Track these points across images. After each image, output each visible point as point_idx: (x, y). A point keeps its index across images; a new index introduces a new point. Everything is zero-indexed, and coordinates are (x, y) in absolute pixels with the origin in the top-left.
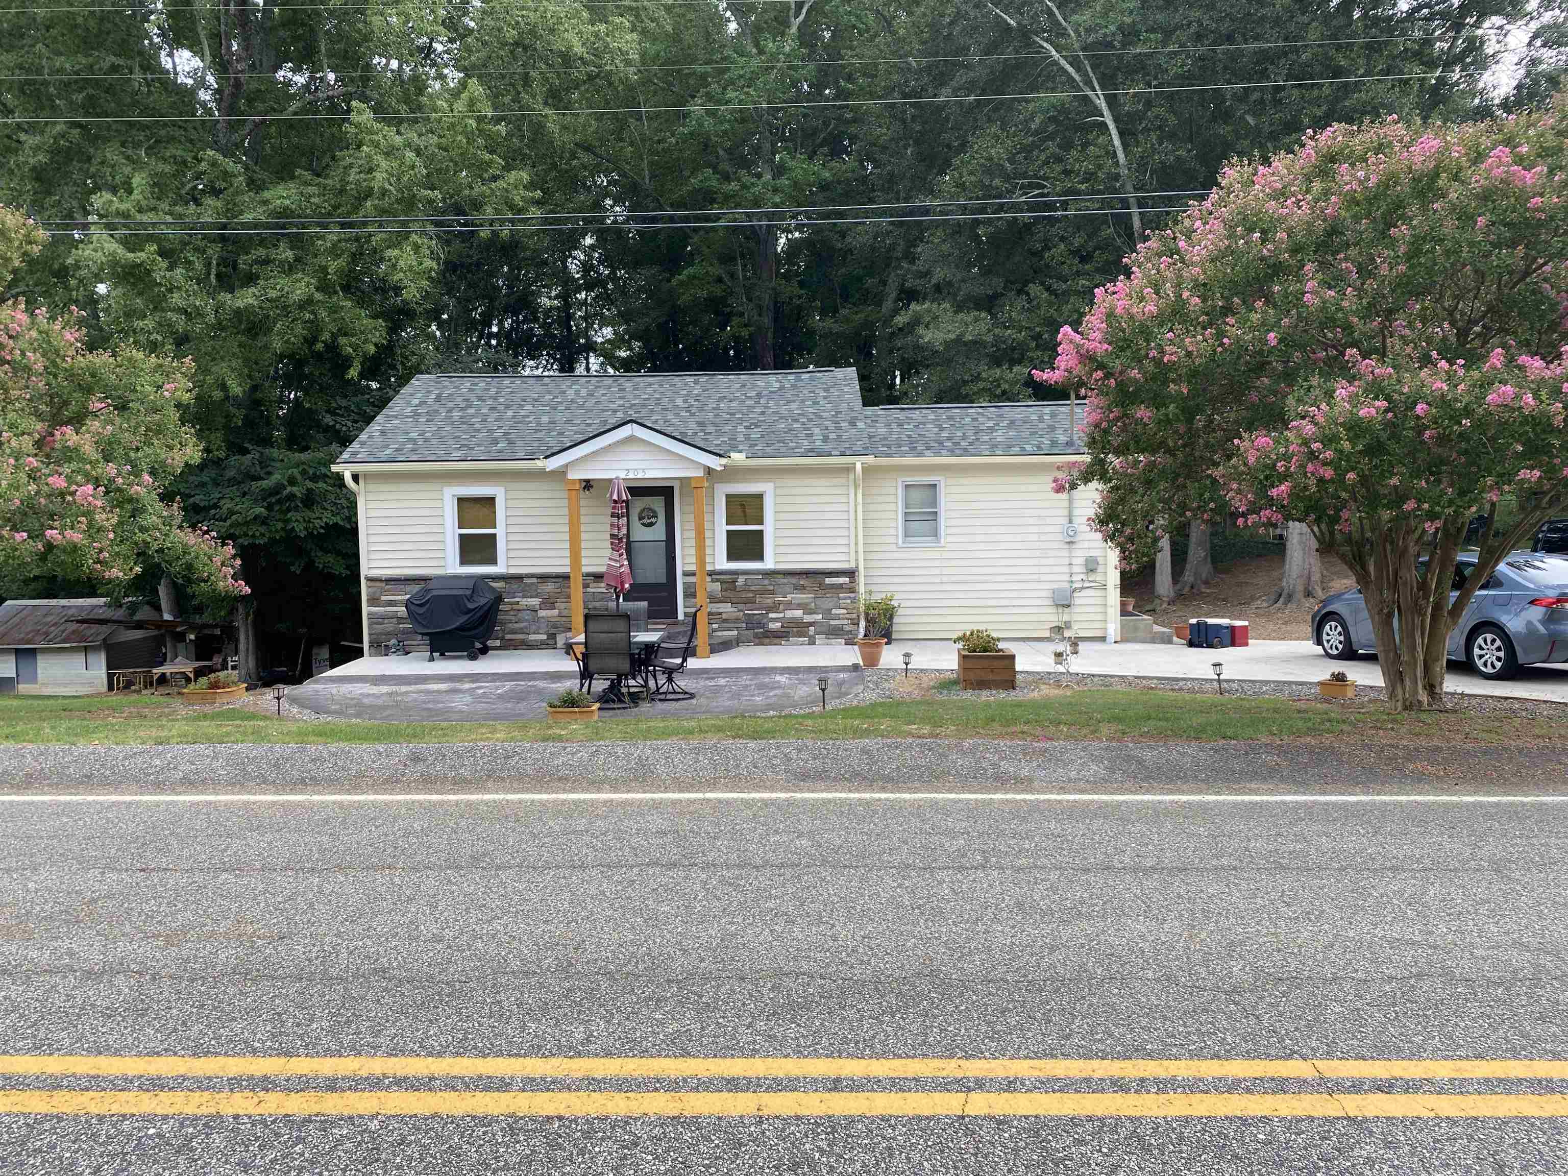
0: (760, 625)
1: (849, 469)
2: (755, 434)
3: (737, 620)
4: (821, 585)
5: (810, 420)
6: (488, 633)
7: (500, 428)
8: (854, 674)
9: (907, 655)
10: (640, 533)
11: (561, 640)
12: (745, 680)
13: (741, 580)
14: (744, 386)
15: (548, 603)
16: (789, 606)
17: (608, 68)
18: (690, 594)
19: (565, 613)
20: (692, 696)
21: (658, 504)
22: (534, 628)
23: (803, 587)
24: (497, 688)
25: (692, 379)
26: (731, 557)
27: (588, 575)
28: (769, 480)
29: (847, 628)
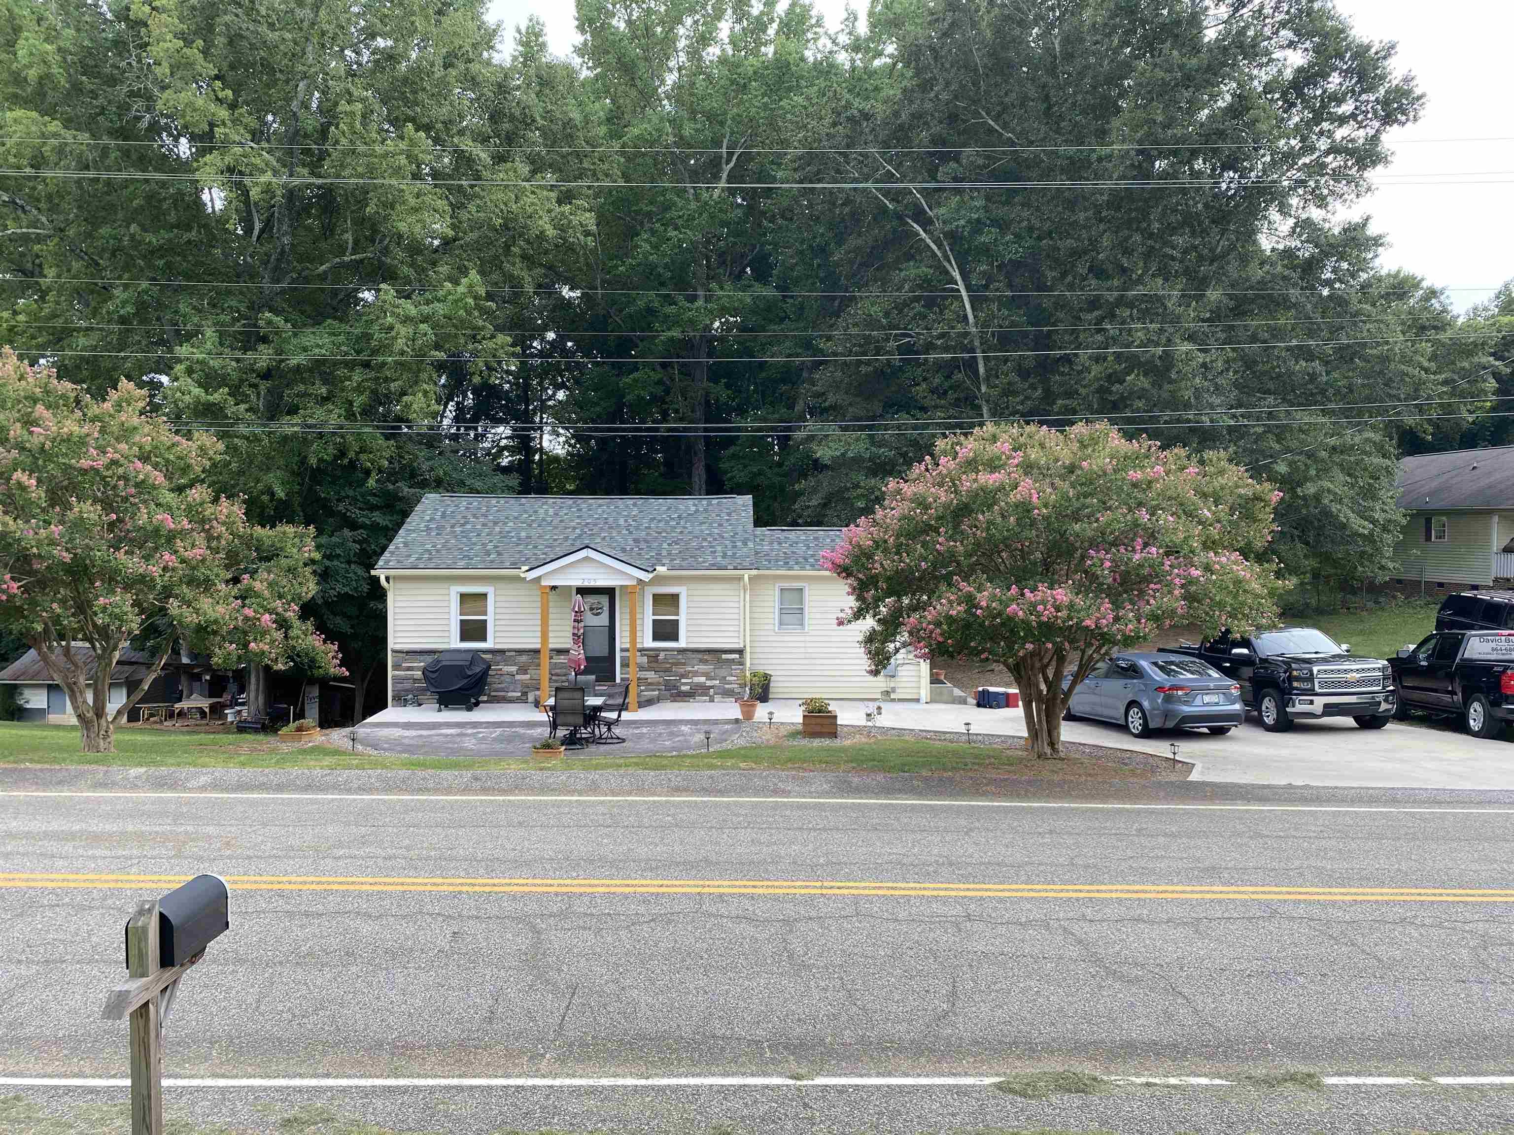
0: (675, 687)
1: (740, 579)
2: (675, 550)
3: (659, 684)
4: (719, 660)
5: (715, 539)
6: (481, 692)
7: (491, 541)
8: (735, 726)
9: (771, 713)
10: (591, 620)
11: (531, 697)
12: (660, 729)
13: (662, 656)
14: (669, 508)
15: (523, 670)
16: (696, 674)
17: (571, 240)
18: (625, 665)
19: (535, 677)
20: (624, 741)
21: (605, 600)
22: (512, 688)
23: (707, 661)
24: (491, 733)
25: (631, 502)
26: (655, 638)
27: (552, 650)
28: (684, 585)
29: (736, 690)
